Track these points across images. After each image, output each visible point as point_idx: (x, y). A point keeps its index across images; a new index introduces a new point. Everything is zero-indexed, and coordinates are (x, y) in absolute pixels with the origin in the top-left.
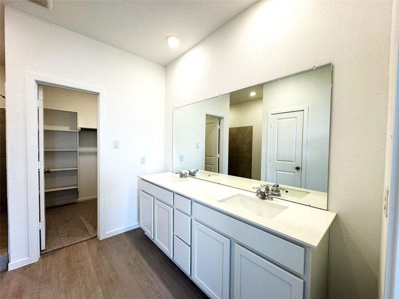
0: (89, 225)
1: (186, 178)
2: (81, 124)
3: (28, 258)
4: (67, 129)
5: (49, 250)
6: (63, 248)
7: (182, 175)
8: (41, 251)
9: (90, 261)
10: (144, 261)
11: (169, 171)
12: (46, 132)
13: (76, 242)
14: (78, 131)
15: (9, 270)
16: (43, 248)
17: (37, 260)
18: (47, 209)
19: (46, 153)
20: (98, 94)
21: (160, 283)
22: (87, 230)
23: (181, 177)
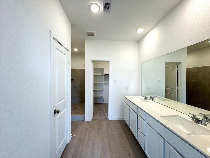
0: (106, 113)
1: (147, 100)
2: (105, 72)
3: (88, 119)
4: (100, 74)
5: (94, 118)
6: (98, 119)
7: (146, 98)
8: (92, 118)
9: (105, 127)
10: (124, 135)
11: (140, 95)
12: (94, 76)
13: (101, 118)
14: (104, 75)
15: (85, 121)
16: (93, 117)
17: (91, 121)
18: (94, 104)
19: (94, 83)
20: (109, 61)
21: (130, 148)
22: (105, 115)
23: (145, 99)
